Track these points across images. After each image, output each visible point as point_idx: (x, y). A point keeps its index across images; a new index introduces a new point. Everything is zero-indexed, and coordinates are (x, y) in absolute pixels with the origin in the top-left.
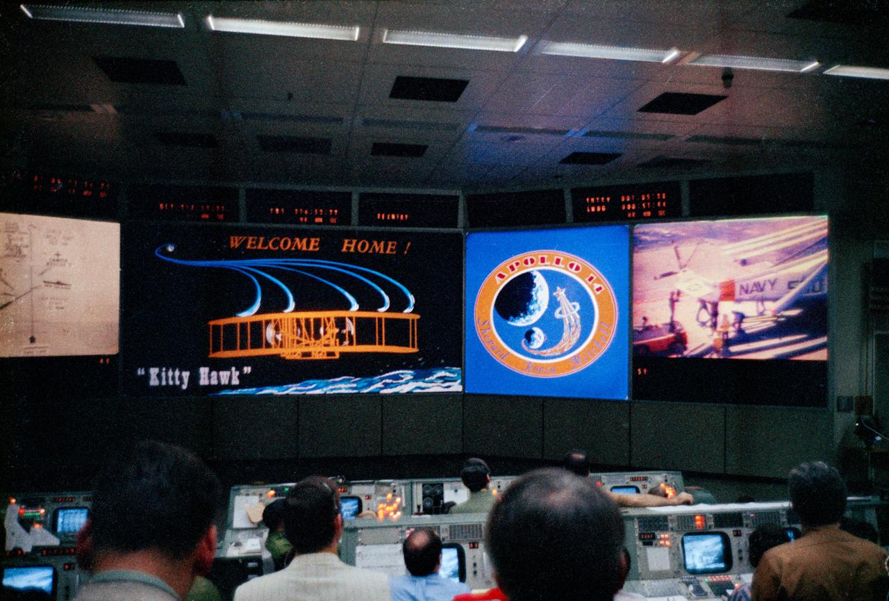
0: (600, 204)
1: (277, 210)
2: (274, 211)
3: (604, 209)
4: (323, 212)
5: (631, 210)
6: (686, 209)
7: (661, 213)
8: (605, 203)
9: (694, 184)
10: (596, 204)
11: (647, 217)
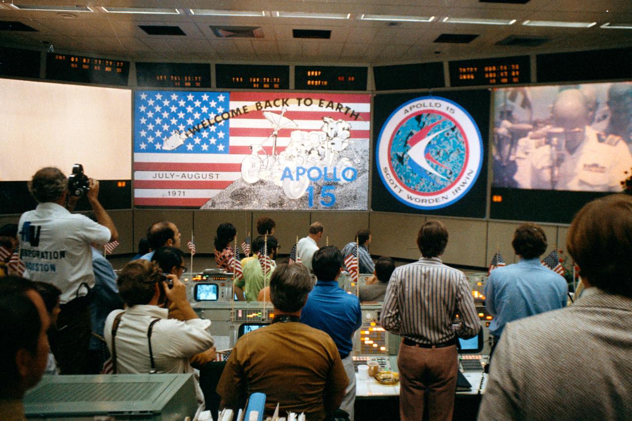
0: (470, 73)
1: (237, 79)
2: (236, 80)
3: (472, 77)
4: (270, 80)
5: (493, 78)
6: (534, 77)
7: (515, 80)
8: (473, 73)
9: (539, 58)
10: (467, 73)
11: (504, 83)
